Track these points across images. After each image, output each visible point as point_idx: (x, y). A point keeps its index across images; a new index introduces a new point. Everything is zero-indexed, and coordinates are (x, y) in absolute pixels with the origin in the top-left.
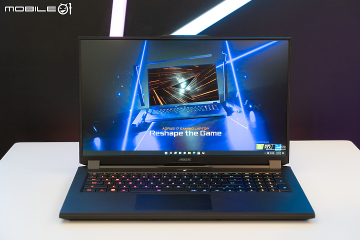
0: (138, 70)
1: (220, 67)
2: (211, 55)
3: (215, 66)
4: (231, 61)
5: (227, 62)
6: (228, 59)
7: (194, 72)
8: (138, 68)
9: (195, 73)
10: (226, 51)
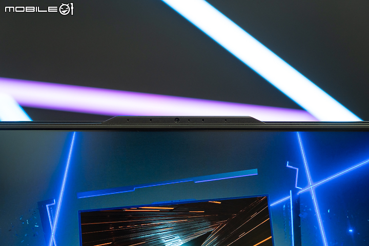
0: (53, 215)
1: (281, 205)
2: (254, 172)
3: (266, 202)
4: (311, 187)
5: (302, 191)
6: (303, 183)
7: (209, 219)
8: (53, 208)
9: (212, 221)
10: (297, 162)
